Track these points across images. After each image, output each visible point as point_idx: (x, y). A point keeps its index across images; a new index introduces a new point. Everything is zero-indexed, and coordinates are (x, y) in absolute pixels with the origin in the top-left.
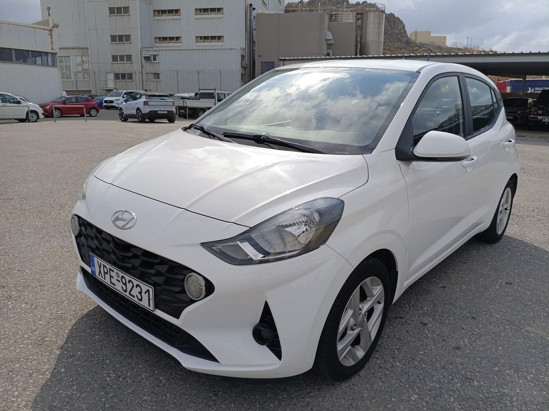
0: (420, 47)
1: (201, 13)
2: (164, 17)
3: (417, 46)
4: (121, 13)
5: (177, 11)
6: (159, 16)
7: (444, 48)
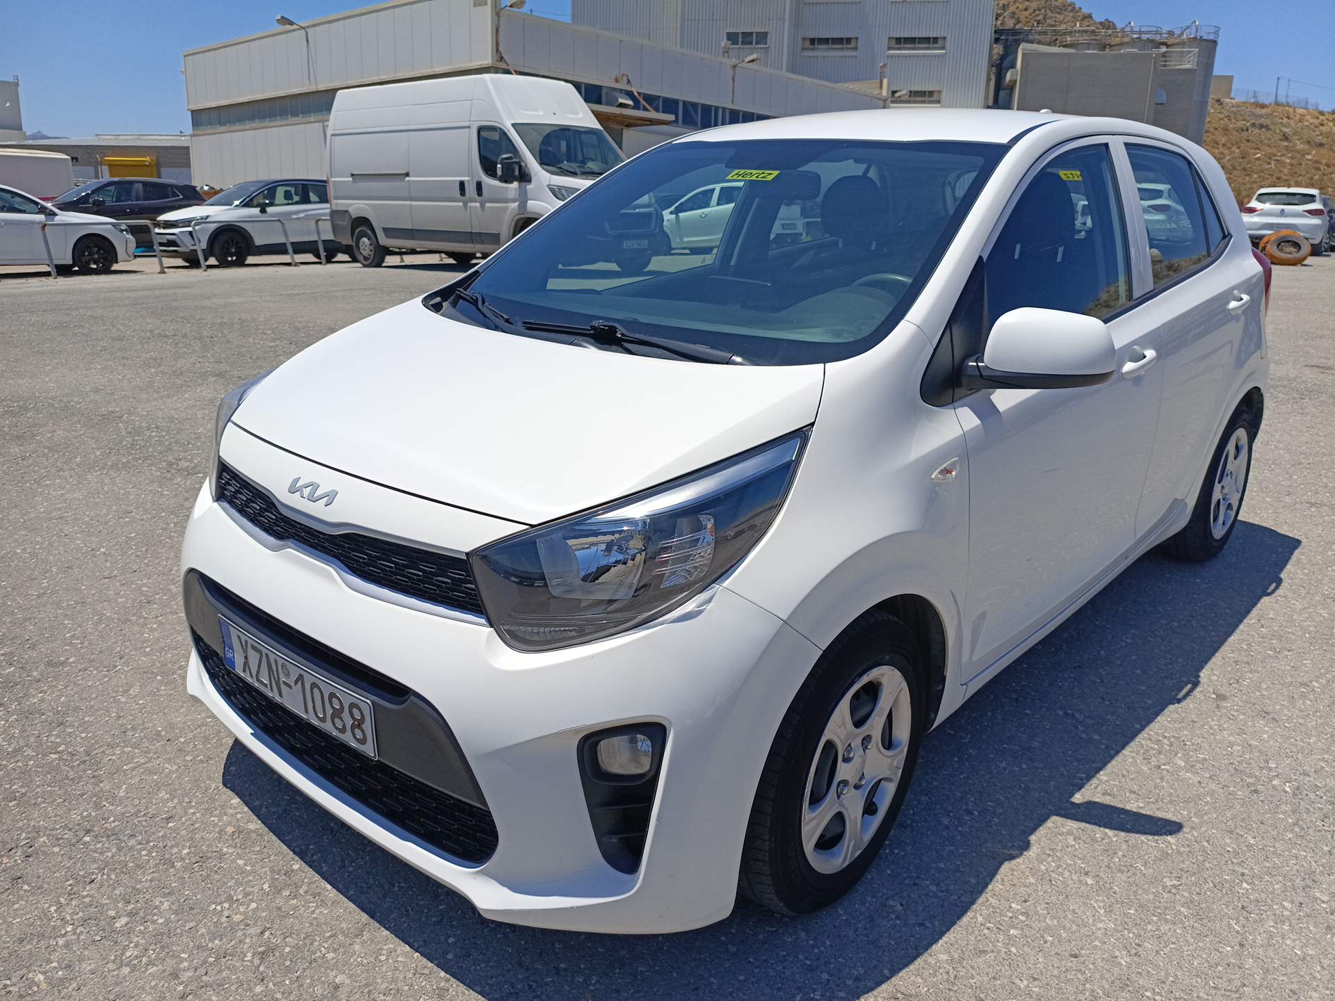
1: (898, 46)
2: (821, 52)
4: (751, 43)
5: (849, 40)
6: (813, 49)
7: (1228, 103)
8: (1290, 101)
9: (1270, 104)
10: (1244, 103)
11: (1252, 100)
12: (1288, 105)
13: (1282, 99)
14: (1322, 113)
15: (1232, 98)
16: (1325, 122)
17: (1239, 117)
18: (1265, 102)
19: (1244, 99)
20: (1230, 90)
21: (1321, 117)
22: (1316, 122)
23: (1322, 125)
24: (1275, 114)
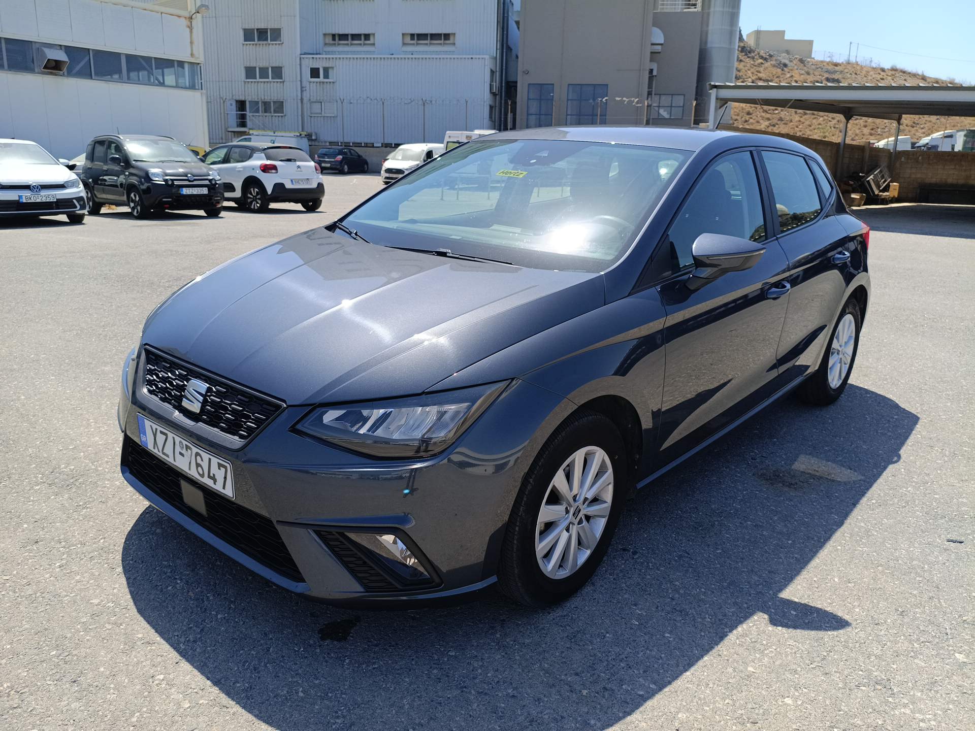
0: (766, 60)
7: (808, 62)
8: (859, 60)
9: (842, 63)
10: (822, 62)
11: (828, 60)
12: (857, 64)
13: (853, 60)
14: (883, 70)
15: (814, 58)
16: (886, 76)
17: (816, 73)
18: (838, 62)
19: (821, 59)
20: (811, 52)
21: (882, 73)
22: (879, 77)
23: (882, 79)
24: (846, 71)
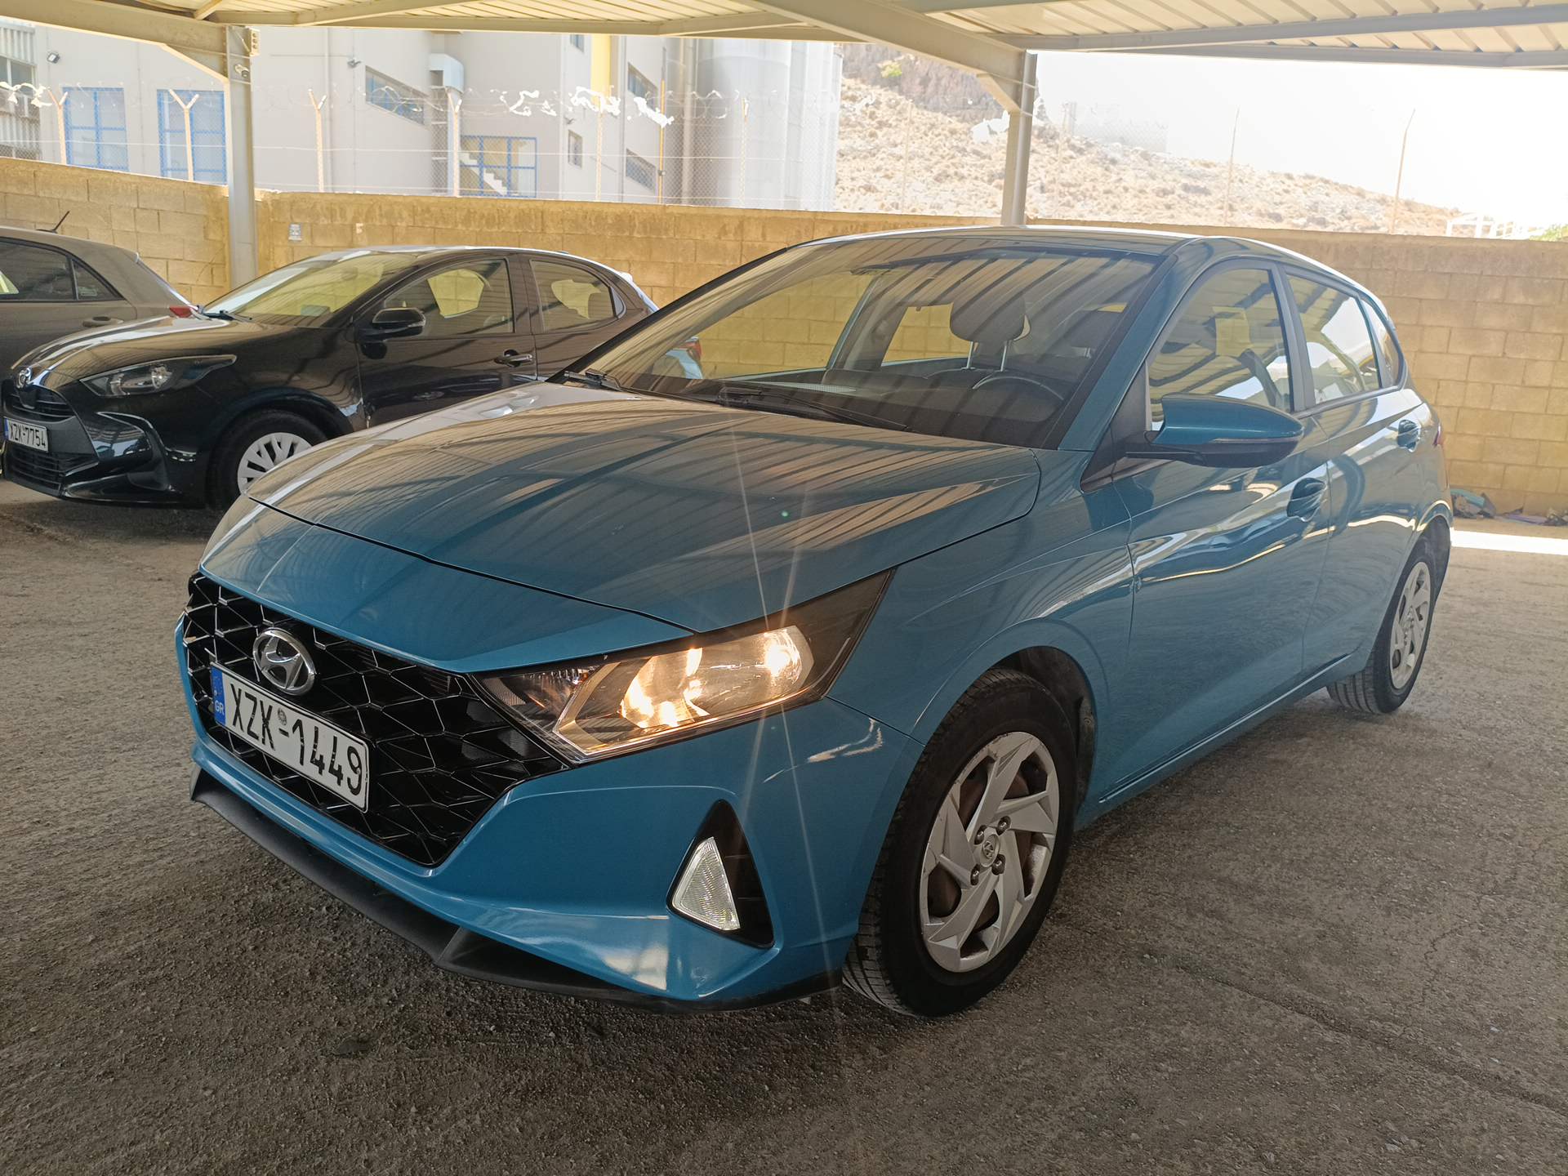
0: (1080, 151)
3: (1073, 147)
